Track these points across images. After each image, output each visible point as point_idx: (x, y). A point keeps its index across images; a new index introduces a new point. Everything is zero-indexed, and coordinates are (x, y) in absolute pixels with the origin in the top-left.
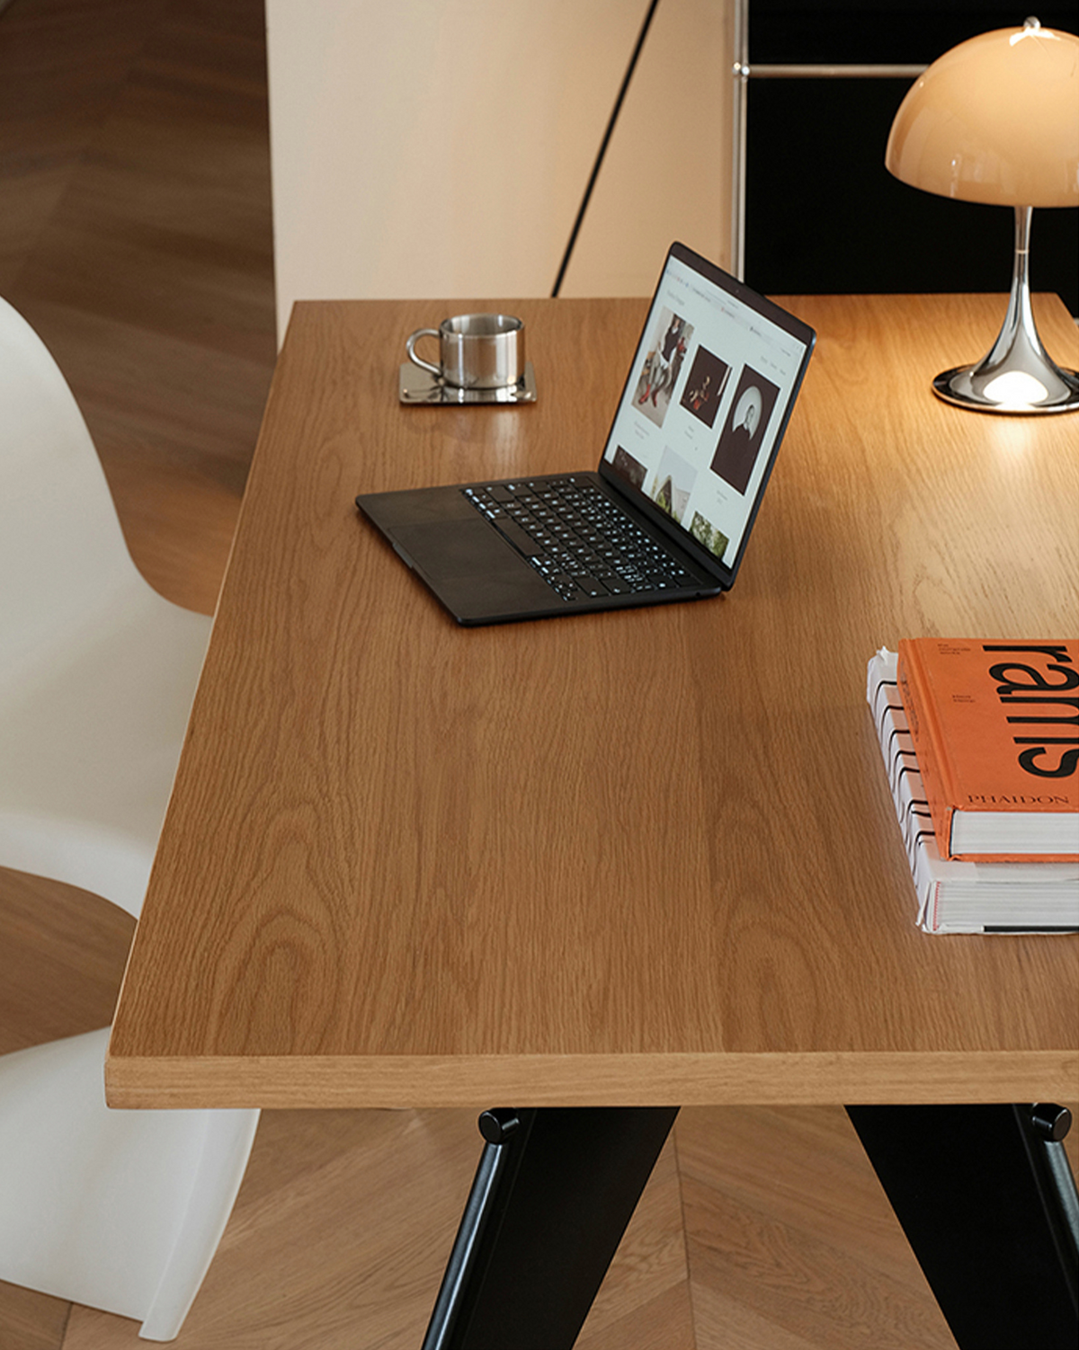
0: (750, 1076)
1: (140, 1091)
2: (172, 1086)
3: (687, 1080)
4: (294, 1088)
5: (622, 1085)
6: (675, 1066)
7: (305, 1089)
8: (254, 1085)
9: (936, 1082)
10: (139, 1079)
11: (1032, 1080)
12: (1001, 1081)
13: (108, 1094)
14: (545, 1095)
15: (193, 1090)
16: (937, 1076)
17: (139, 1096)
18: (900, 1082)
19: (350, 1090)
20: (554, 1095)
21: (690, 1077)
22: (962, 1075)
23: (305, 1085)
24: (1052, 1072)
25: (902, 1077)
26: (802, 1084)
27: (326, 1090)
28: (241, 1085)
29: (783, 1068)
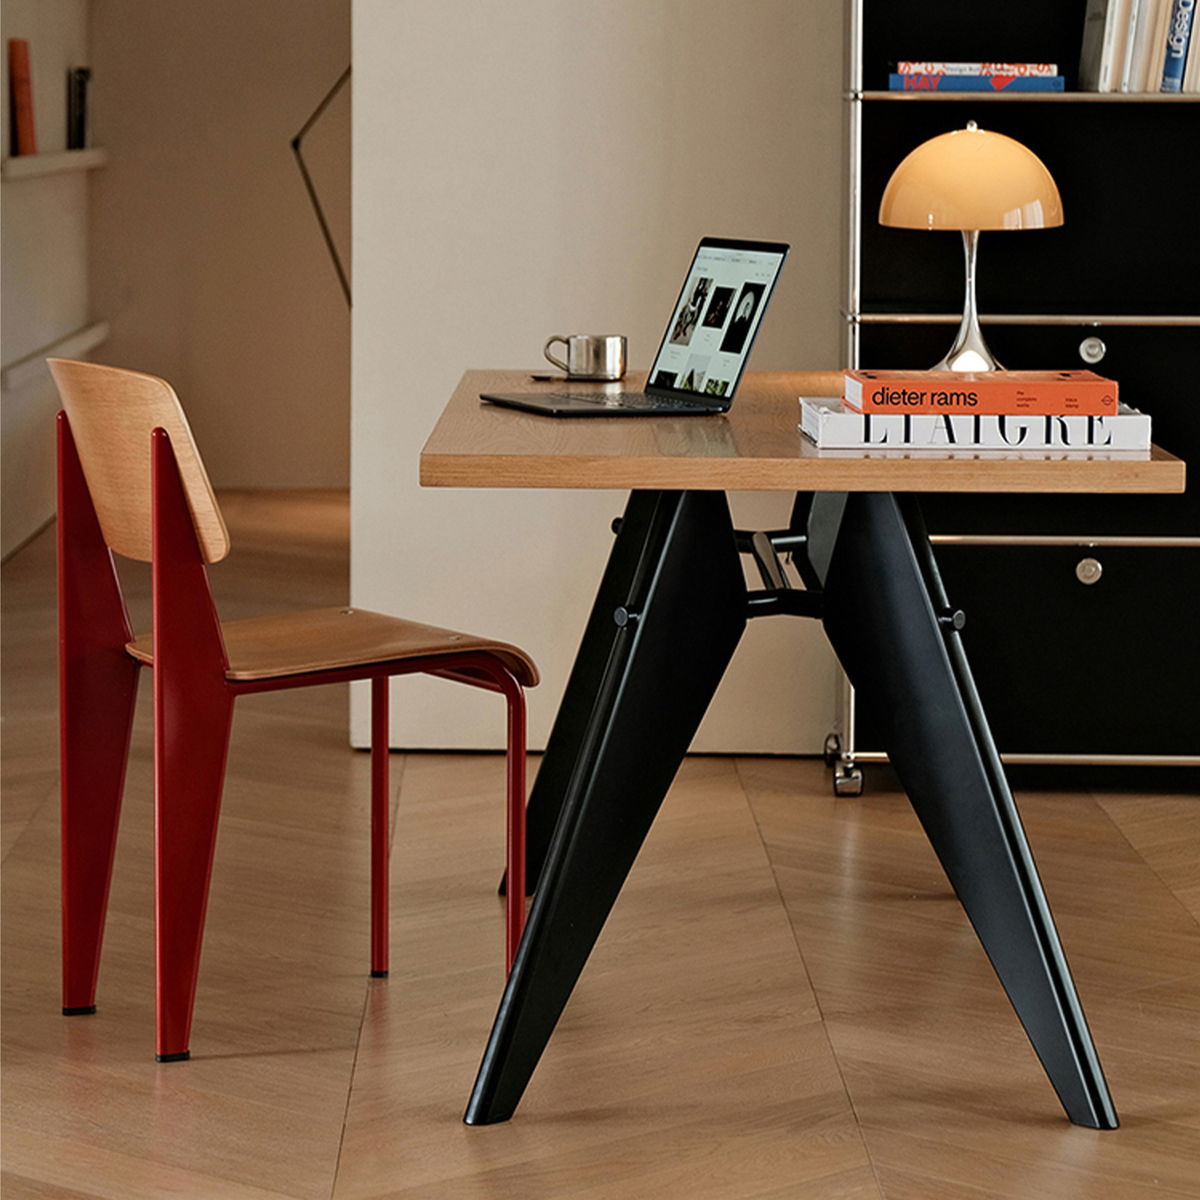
0: (764, 472)
1: (438, 475)
2: (454, 472)
3: (729, 474)
4: (520, 475)
5: (695, 476)
6: (724, 465)
7: (526, 475)
8: (498, 472)
9: (864, 477)
10: (438, 467)
11: (915, 476)
12: (898, 477)
13: (421, 477)
14: (653, 481)
15: (465, 475)
16: (864, 473)
17: (437, 477)
18: (844, 476)
19: (550, 476)
20: (660, 481)
21: (732, 471)
22: (877, 473)
23: (526, 473)
24: (926, 472)
25: (844, 473)
26: (791, 477)
27: (537, 476)
28: (492, 473)
29: (781, 467)
